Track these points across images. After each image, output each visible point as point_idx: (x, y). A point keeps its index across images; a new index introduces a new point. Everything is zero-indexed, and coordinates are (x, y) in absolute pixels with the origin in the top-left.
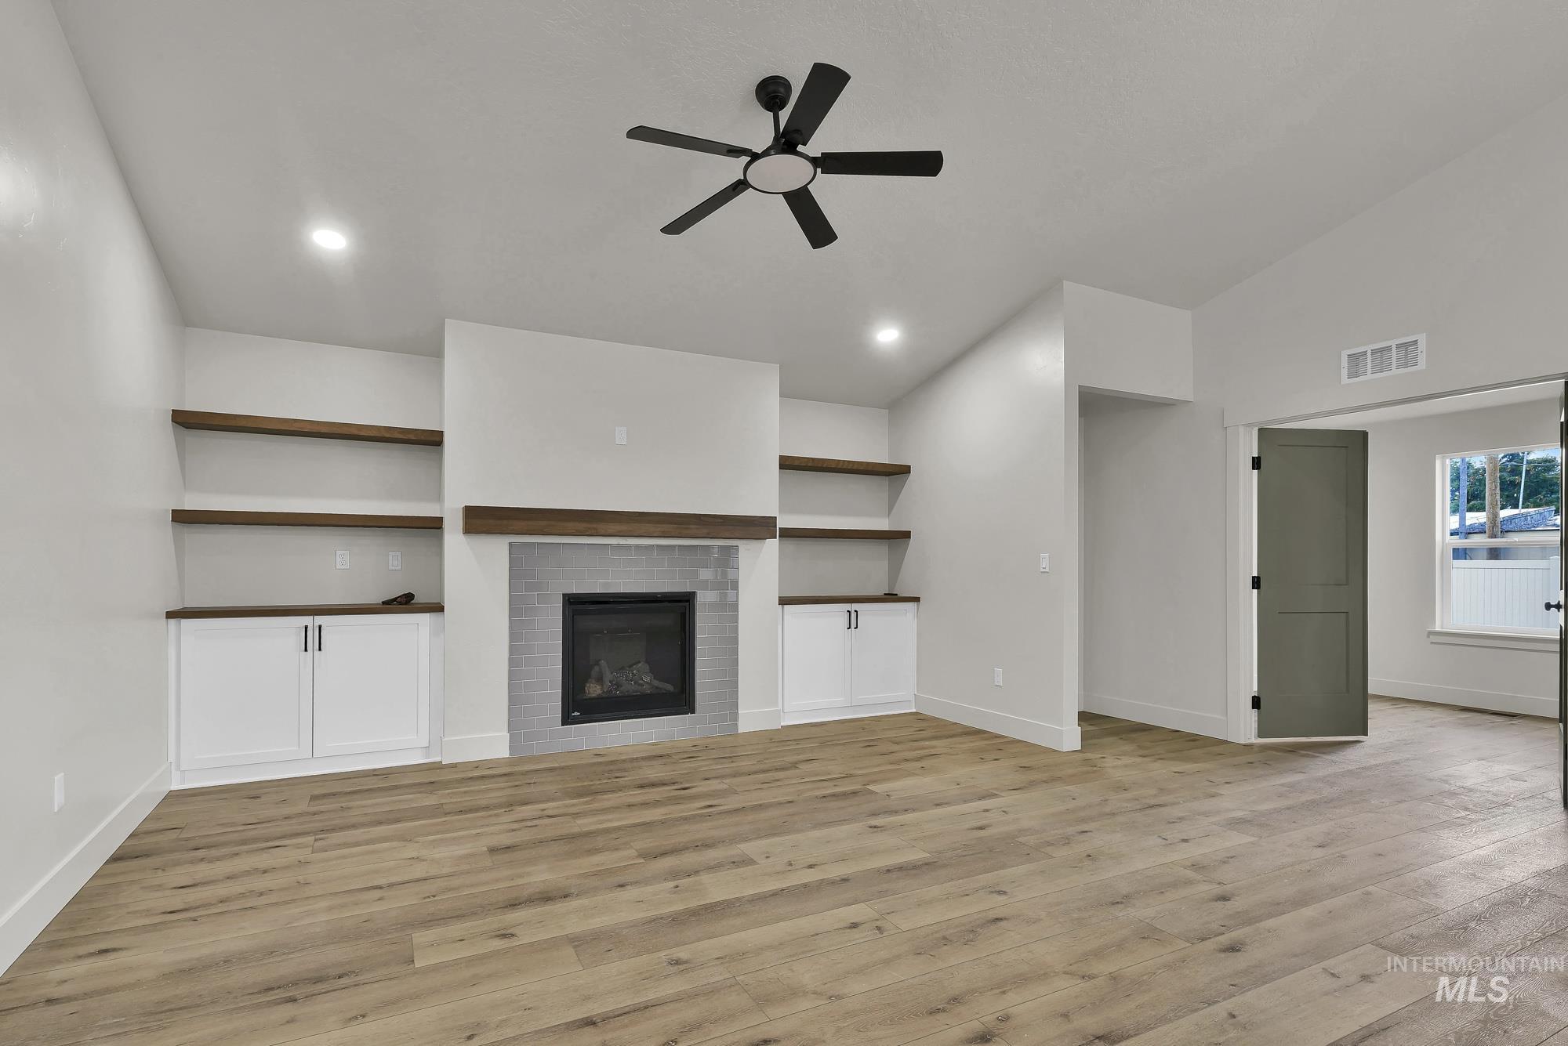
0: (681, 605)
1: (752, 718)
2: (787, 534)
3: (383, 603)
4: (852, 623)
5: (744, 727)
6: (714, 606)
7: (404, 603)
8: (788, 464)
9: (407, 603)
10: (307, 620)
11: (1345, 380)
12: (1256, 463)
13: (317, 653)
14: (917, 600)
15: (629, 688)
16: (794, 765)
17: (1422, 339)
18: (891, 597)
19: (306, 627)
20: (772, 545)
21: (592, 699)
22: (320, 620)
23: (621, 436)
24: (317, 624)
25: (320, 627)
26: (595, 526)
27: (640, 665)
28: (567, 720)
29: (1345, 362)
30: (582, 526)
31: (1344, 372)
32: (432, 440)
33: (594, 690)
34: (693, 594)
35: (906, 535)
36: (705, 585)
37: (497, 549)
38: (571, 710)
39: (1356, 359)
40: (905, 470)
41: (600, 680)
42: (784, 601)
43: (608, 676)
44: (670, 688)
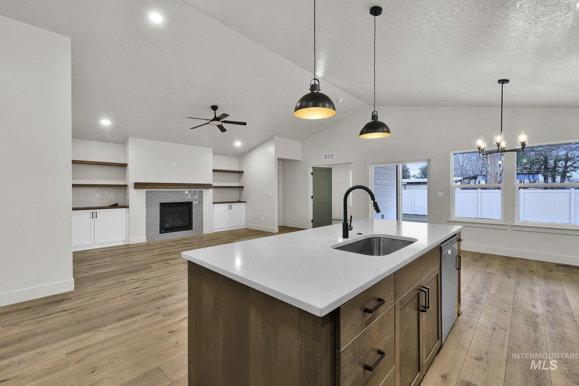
0: (189, 205)
1: (207, 230)
2: (215, 187)
3: (110, 206)
4: (230, 208)
5: (204, 233)
6: (197, 205)
7: (115, 206)
8: (214, 171)
9: (117, 206)
10: (93, 211)
11: (324, 160)
12: (312, 174)
13: (95, 219)
14: (245, 202)
15: (176, 225)
16: (218, 238)
17: (334, 154)
18: (239, 202)
19: (93, 212)
20: (211, 190)
21: (167, 228)
22: (96, 210)
23: (174, 165)
24: (95, 211)
25: (96, 212)
26: (168, 187)
27: (178, 219)
28: (161, 233)
29: (324, 156)
30: (166, 187)
31: (324, 159)
32: (125, 165)
33: (167, 225)
34: (192, 202)
35: (243, 187)
36: (195, 200)
37: (143, 192)
38: (162, 230)
39: (326, 156)
40: (243, 172)
41: (168, 223)
42: (214, 203)
43: (170, 222)
44: (186, 224)
